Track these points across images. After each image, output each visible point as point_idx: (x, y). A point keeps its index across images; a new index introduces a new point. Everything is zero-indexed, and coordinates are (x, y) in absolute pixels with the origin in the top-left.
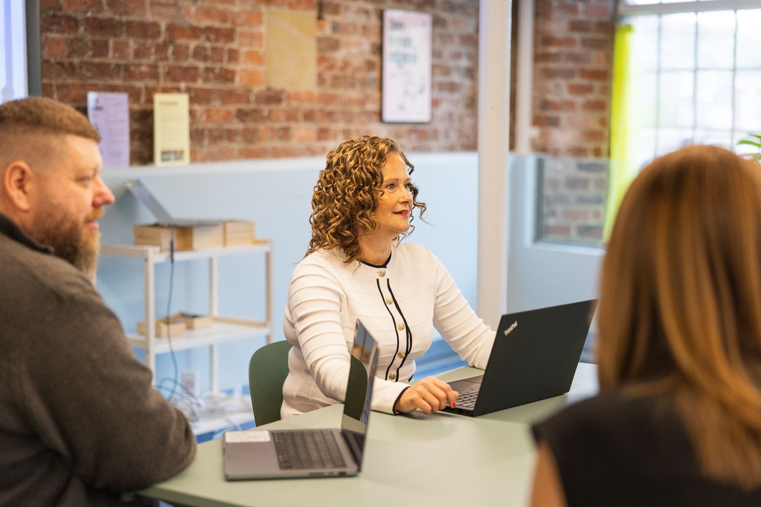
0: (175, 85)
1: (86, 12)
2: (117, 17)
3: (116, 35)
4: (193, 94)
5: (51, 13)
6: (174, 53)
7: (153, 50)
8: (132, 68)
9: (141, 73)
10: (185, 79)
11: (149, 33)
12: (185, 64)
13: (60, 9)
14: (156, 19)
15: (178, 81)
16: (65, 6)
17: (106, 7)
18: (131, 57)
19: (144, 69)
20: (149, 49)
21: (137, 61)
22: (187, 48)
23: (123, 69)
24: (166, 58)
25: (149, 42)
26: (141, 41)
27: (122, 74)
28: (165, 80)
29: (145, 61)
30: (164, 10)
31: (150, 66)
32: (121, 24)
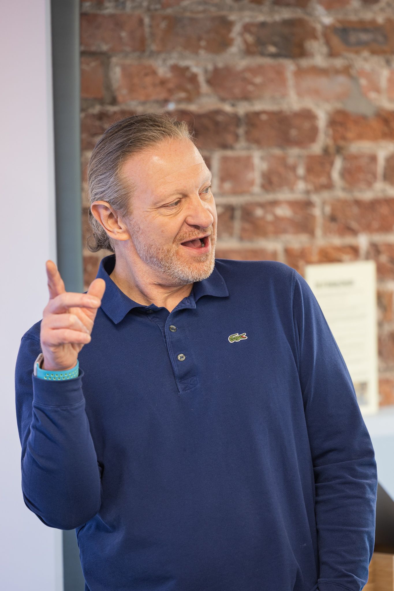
0: (349, 240)
1: (166, 101)
2: (227, 108)
3: (225, 146)
4: (384, 258)
5: (97, 109)
6: (345, 173)
7: (301, 171)
8: (259, 212)
9: (278, 219)
10: (368, 228)
11: (293, 133)
12: (367, 196)
13: (114, 101)
14: (309, 103)
15: (354, 232)
16: (122, 93)
17: (204, 88)
18: (256, 189)
19: (283, 211)
20: (294, 168)
21: (270, 197)
22: (373, 159)
23: (238, 214)
24: (329, 186)
25: (294, 152)
26: (277, 152)
27: (237, 225)
28: (326, 231)
29: (284, 195)
30: (323, 82)
31: (293, 204)
32: (236, 120)
